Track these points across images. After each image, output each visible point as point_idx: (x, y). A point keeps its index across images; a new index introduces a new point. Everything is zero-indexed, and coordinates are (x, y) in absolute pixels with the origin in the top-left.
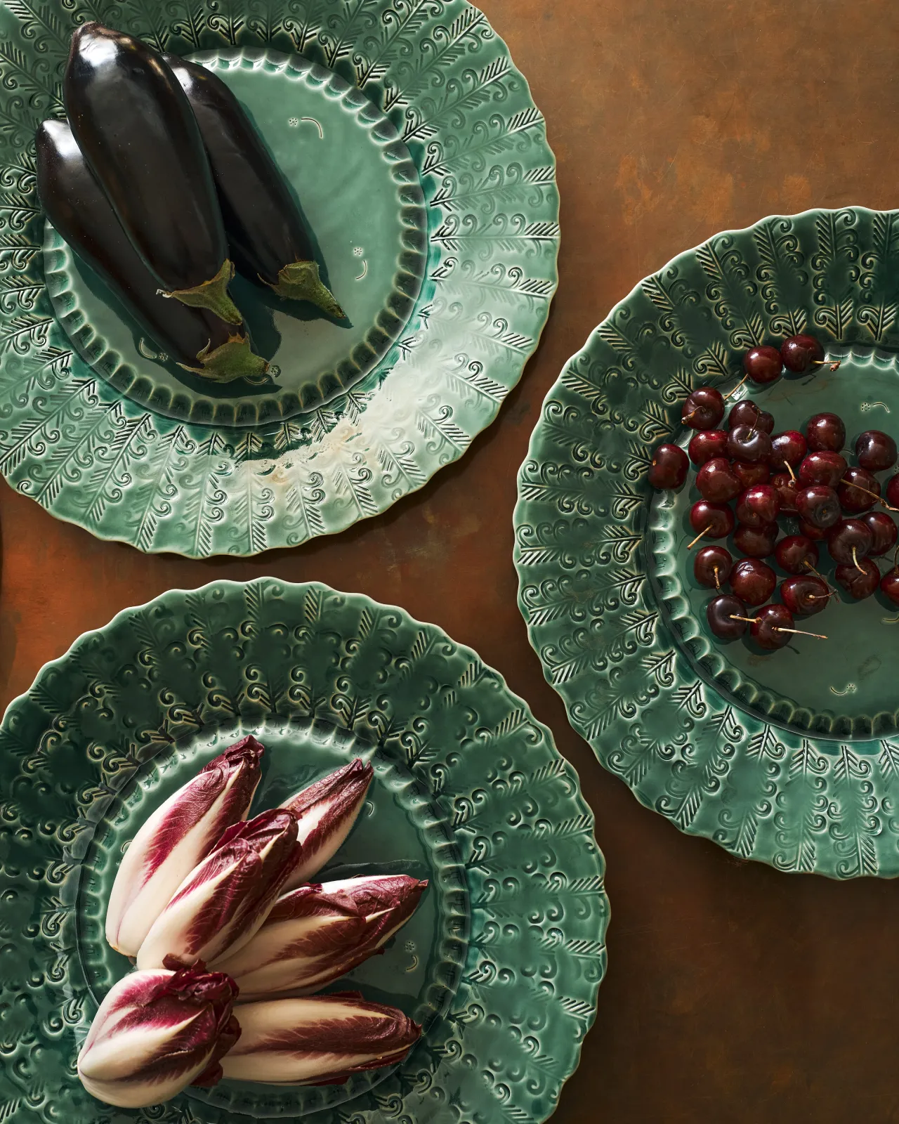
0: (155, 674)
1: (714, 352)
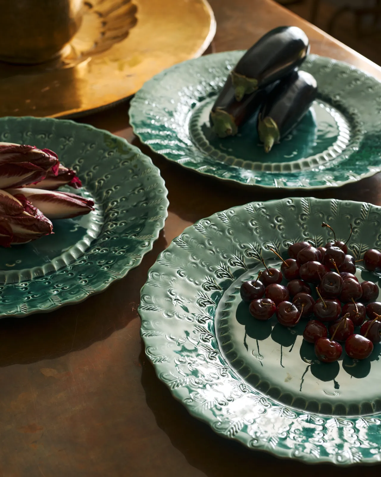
0: (88, 152)
1: (363, 247)
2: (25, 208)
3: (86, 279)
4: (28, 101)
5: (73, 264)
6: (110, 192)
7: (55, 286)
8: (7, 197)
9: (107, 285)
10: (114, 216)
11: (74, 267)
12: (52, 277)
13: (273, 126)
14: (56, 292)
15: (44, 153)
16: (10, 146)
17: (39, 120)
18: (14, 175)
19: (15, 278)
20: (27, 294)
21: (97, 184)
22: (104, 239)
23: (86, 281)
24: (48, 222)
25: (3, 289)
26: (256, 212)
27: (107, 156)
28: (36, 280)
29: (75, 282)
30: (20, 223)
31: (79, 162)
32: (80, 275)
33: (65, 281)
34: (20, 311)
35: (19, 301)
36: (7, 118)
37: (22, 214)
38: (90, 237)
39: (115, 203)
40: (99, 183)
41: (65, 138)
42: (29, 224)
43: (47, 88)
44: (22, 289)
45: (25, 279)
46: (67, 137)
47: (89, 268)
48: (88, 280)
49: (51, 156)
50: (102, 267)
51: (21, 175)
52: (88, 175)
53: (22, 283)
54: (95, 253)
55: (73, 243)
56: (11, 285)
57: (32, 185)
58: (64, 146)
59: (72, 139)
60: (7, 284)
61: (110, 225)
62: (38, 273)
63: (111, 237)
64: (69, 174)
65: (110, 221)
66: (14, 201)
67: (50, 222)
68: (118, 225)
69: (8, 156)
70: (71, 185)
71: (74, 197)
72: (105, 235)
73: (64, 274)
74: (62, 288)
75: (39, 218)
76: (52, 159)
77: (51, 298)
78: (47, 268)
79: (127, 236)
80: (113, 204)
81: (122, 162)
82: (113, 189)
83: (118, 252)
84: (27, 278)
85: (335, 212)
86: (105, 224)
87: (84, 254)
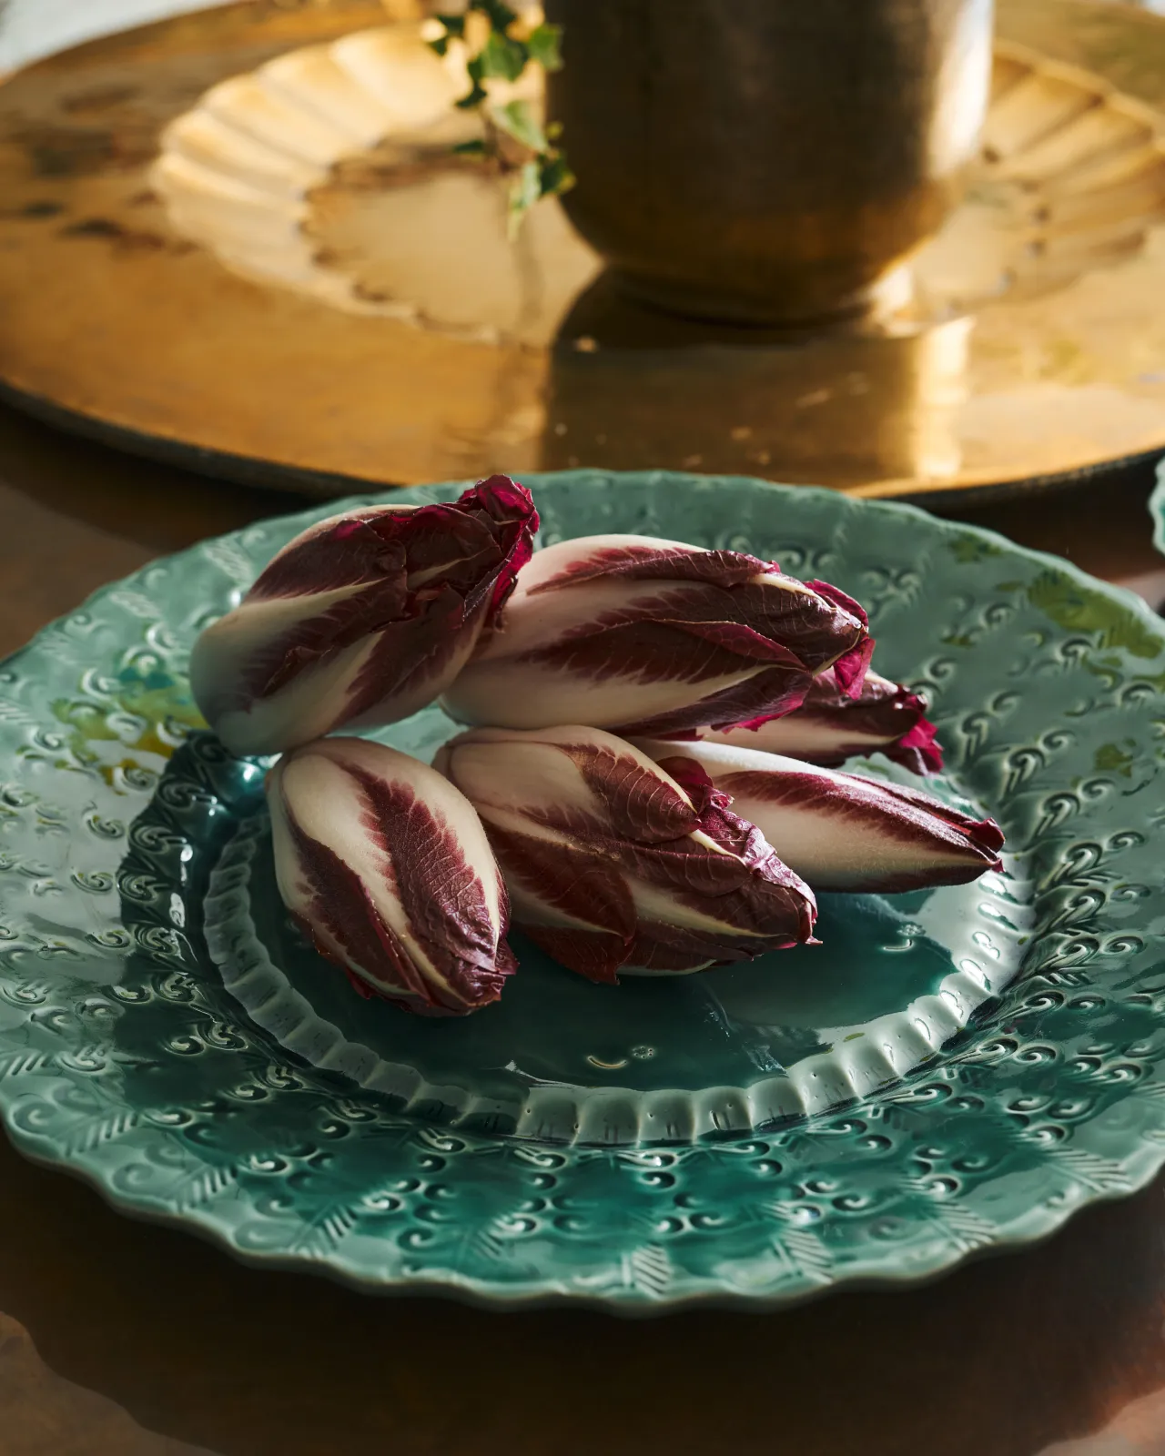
0: (976, 637)
2: (701, 816)
3: (954, 1176)
4: (741, 434)
5: (886, 1096)
6: (1067, 805)
7: (802, 1185)
8: (627, 764)
9: (1058, 1218)
10: (1084, 908)
11: (893, 1111)
12: (790, 1141)
14: (805, 1218)
15: (811, 592)
16: (668, 553)
17: (785, 495)
18: (670, 676)
19: (620, 1121)
20: (670, 1204)
21: (1006, 766)
22: (1035, 1002)
23: (951, 1185)
24: (799, 889)
25: (560, 1168)
27: (1059, 657)
28: (715, 1147)
29: (897, 1180)
30: (673, 878)
31: (934, 672)
32: (924, 1153)
33: (847, 1168)
34: (633, 1285)
35: (632, 1232)
36: (655, 477)
37: (684, 841)
38: (967, 987)
39: (1089, 855)
40: (1019, 763)
41: (884, 572)
42: (710, 887)
43: (821, 396)
44: (650, 1176)
45: (663, 1134)
46: (892, 570)
47: (961, 1123)
48: (963, 1179)
49: (839, 609)
50: (1031, 1128)
52: (968, 727)
53: (648, 1152)
54: (990, 1059)
55: (895, 1004)
56: (600, 1151)
57: (739, 731)
58: (878, 604)
59: (912, 579)
60: (581, 1145)
61: (1065, 943)
62: (725, 1115)
63: (1068, 998)
64: (899, 706)
65: (1063, 926)
66: (657, 780)
67: (805, 890)
68: (1102, 949)
69: (655, 591)
70: (901, 756)
71: (917, 803)
72: (1040, 985)
73: (846, 1136)
74: (838, 1203)
75: (761, 865)
76: (845, 623)
77: (782, 1242)
78: (768, 1099)
79: (1150, 1002)
80: (1076, 855)
81: (1126, 685)
82: (1080, 793)
83: (1104, 1068)
84: (672, 1129)
86: (1036, 939)
87: (938, 1059)
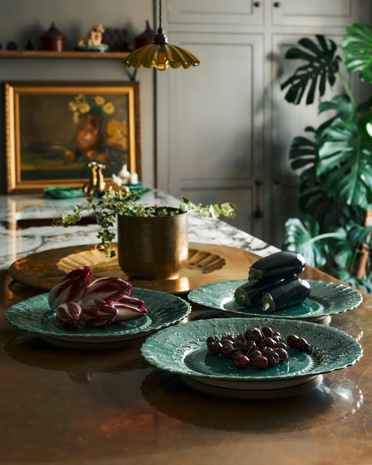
2: (106, 304)
13: (269, 298)
24: (116, 309)
26: (235, 321)
37: (104, 306)
42: (106, 310)
51: (110, 292)
59: (151, 297)
75: (112, 307)
85: (282, 324)
